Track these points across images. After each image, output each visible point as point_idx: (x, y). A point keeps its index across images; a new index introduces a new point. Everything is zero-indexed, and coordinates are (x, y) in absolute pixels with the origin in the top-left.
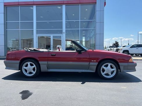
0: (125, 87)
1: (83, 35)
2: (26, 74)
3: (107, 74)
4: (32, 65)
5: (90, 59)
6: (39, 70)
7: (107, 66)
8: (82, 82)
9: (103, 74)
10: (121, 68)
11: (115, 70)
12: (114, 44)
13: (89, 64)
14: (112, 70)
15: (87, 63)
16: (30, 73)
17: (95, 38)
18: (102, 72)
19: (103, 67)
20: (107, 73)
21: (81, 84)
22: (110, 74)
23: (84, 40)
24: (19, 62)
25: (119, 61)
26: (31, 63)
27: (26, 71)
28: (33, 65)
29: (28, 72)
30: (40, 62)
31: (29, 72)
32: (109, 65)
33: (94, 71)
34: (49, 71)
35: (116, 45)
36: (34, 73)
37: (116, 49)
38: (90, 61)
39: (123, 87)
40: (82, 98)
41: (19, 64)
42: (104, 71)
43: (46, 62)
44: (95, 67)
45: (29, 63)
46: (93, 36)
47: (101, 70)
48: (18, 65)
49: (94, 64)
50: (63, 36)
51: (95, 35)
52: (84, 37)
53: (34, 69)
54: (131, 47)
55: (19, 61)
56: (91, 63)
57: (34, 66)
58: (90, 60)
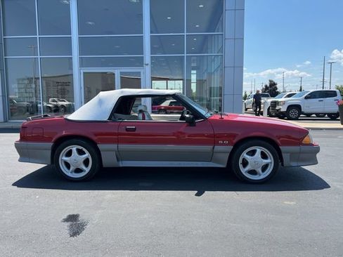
0: (292, 203)
1: (193, 65)
2: (69, 173)
3: (253, 172)
4: (80, 152)
5: (214, 136)
6: (97, 165)
7: (253, 153)
8: (196, 192)
9: (244, 171)
10: (286, 157)
11: (271, 163)
12: (266, 86)
13: (213, 148)
14: (266, 161)
15: (208, 148)
16: (78, 170)
17: (222, 76)
18: (241, 166)
19: (244, 155)
20: (252, 169)
21: (196, 195)
22: (259, 170)
23: (194, 78)
24: (50, 145)
25: (281, 141)
26: (80, 148)
27: (68, 165)
28: (84, 153)
29: (72, 168)
30: (100, 146)
31: (75, 168)
32: (259, 150)
33: (223, 166)
34: (121, 165)
35: (271, 90)
36: (87, 170)
37: (272, 102)
38: (215, 143)
39: (289, 203)
40: (200, 231)
41: (50, 151)
42: (245, 163)
43: (114, 146)
44: (226, 156)
45: (74, 149)
46: (216, 70)
47: (240, 161)
48: (49, 153)
49: (224, 150)
50: (144, 73)
51: (222, 67)
52: (195, 72)
53: (86, 162)
54: (306, 98)
55: (52, 144)
56: (218, 148)
57: (87, 155)
58: (214, 139)
